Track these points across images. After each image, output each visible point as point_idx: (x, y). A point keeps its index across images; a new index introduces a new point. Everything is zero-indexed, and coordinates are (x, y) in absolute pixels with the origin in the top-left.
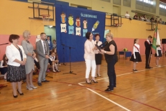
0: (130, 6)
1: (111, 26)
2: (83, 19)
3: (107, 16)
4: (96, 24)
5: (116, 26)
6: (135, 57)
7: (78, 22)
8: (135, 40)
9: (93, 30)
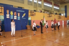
0: (41, 7)
1: (31, 15)
2: (17, 13)
3: (29, 11)
4: (24, 15)
5: (33, 15)
6: (33, 29)
7: (15, 14)
8: (34, 21)
9: (23, 17)
